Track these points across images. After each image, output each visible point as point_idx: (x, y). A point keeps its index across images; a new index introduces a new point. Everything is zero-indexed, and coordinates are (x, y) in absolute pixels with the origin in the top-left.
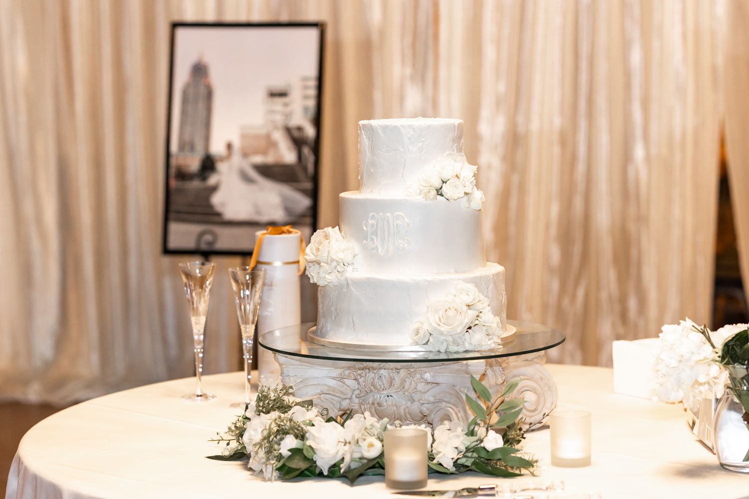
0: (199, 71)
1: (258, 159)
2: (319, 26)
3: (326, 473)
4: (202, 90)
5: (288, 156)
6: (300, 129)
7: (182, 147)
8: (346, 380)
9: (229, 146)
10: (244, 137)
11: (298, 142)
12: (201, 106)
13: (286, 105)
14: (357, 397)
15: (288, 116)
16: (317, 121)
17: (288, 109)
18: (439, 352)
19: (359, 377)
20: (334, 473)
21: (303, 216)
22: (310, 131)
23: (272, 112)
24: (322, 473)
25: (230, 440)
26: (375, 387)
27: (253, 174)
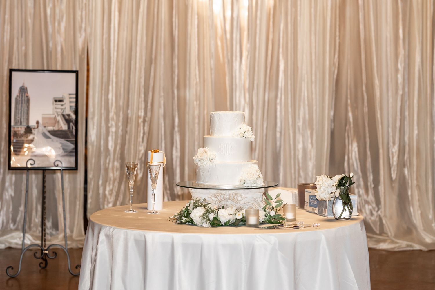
0: (23, 90)
1: (51, 128)
2: (76, 72)
3: (224, 225)
4: (25, 98)
5: (64, 127)
6: (69, 115)
7: (16, 123)
8: (212, 198)
9: (38, 123)
10: (43, 118)
11: (68, 121)
12: (24, 105)
13: (62, 105)
14: (217, 203)
15: (63, 110)
16: (76, 112)
17: (63, 107)
18: (248, 186)
19: (218, 196)
20: (227, 224)
21: (71, 152)
22: (73, 116)
23: (56, 108)
24: (223, 225)
25: (173, 220)
26: (225, 200)
27: (49, 134)
